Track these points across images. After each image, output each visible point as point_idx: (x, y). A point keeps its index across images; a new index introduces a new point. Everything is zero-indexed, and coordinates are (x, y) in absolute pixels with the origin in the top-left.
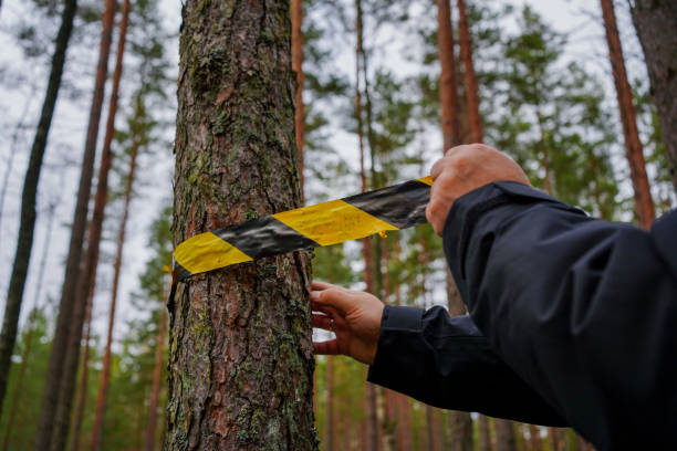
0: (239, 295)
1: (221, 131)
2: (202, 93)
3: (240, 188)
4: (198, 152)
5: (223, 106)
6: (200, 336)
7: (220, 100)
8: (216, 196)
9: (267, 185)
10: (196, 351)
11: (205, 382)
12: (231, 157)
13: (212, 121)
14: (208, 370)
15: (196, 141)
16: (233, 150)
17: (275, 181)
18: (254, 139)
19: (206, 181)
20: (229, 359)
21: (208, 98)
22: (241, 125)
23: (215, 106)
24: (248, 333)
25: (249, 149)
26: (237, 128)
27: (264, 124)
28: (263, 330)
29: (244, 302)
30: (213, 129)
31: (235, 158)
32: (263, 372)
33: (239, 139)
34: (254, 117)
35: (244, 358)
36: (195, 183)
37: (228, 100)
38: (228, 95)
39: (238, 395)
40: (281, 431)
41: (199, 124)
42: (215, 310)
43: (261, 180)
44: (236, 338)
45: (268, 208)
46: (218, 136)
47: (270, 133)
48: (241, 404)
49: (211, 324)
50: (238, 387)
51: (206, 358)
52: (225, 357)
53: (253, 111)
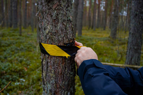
0: (62, 67)
1: (55, 18)
2: (48, 3)
3: (61, 37)
4: (48, 24)
5: (55, 9)
6: (52, 77)
7: (54, 7)
8: (55, 40)
9: (68, 34)
10: (52, 80)
11: (54, 88)
12: (58, 28)
13: (52, 14)
14: (55, 85)
15: (47, 20)
16: (59, 24)
17: (69, 32)
18: (64, 21)
19: (52, 35)
20: (60, 82)
21: (50, 6)
22: (61, 16)
23: (53, 9)
24: (64, 75)
25: (63, 24)
26: (60, 18)
27: (67, 14)
28: (67, 74)
29: (63, 68)
30: (53, 17)
31: (60, 28)
32: (67, 83)
33: (60, 21)
34: (64, 13)
35: (63, 81)
36: (48, 34)
37: (57, 7)
38: (56, 5)
39: (62, 89)
40: (70, 93)
41: (48, 14)
42: (56, 71)
43: (66, 33)
44: (61, 77)
45: (68, 41)
46: (54, 20)
47: (68, 16)
48: (62, 91)
49: (55, 74)
50: (62, 88)
51: (54, 82)
52: (59, 82)
53: (64, 11)
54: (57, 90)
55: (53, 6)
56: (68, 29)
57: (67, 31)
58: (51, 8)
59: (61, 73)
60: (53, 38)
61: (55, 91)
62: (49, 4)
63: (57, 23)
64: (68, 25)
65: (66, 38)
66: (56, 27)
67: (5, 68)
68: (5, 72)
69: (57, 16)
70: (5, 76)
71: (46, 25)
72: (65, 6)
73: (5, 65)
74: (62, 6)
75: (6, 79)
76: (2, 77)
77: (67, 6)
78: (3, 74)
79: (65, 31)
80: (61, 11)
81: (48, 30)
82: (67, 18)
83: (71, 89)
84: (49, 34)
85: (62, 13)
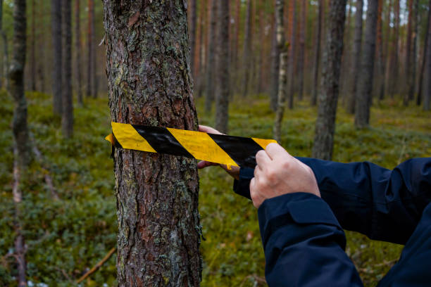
1: (134, 48)
2: (118, 16)
3: (148, 92)
4: (120, 62)
5: (133, 28)
6: (130, 187)
7: (131, 24)
8: (133, 99)
9: (166, 86)
10: (129, 195)
11: (135, 214)
12: (141, 70)
13: (127, 40)
14: (136, 207)
15: (118, 53)
16: (141, 63)
17: (171, 81)
18: (155, 54)
19: (126, 88)
20: (147, 201)
21: (122, 21)
22: (147, 44)
23: (128, 28)
24: (157, 186)
25: (153, 62)
26: (144, 47)
27: (163, 38)
28: (166, 183)
29: (154, 168)
30: (129, 46)
31: (144, 71)
32: (167, 207)
33: (145, 55)
34: (155, 36)
35: (156, 200)
36: (119, 85)
37: (136, 23)
38: (136, 19)
39: (153, 221)
40: (178, 235)
41: (118, 40)
42: (137, 172)
43: (162, 83)
44: (151, 189)
45: (167, 103)
46: (132, 52)
47: (167, 44)
48: (155, 225)
49: (136, 181)
50: (153, 216)
51: (135, 201)
52: (145, 200)
53: (154, 31)
54: (142, 220)
55: (128, 22)
56: (166, 73)
57: (165, 79)
58: (124, 27)
59: (150, 181)
60: (128, 93)
61: (137, 223)
62: (121, 17)
63: (139, 60)
64: (166, 65)
65: (162, 95)
66: (136, 68)
67: (107, 212)
68: (104, 223)
69: (137, 44)
70: (105, 235)
71: (116, 65)
72: (158, 19)
73: (108, 206)
74: (148, 20)
75: (106, 245)
76: (97, 238)
77: (162, 19)
78: (101, 228)
79: (159, 79)
80: (146, 32)
81: (120, 77)
82: (166, 47)
83: (179, 224)
84: (122, 85)
85: (149, 35)
